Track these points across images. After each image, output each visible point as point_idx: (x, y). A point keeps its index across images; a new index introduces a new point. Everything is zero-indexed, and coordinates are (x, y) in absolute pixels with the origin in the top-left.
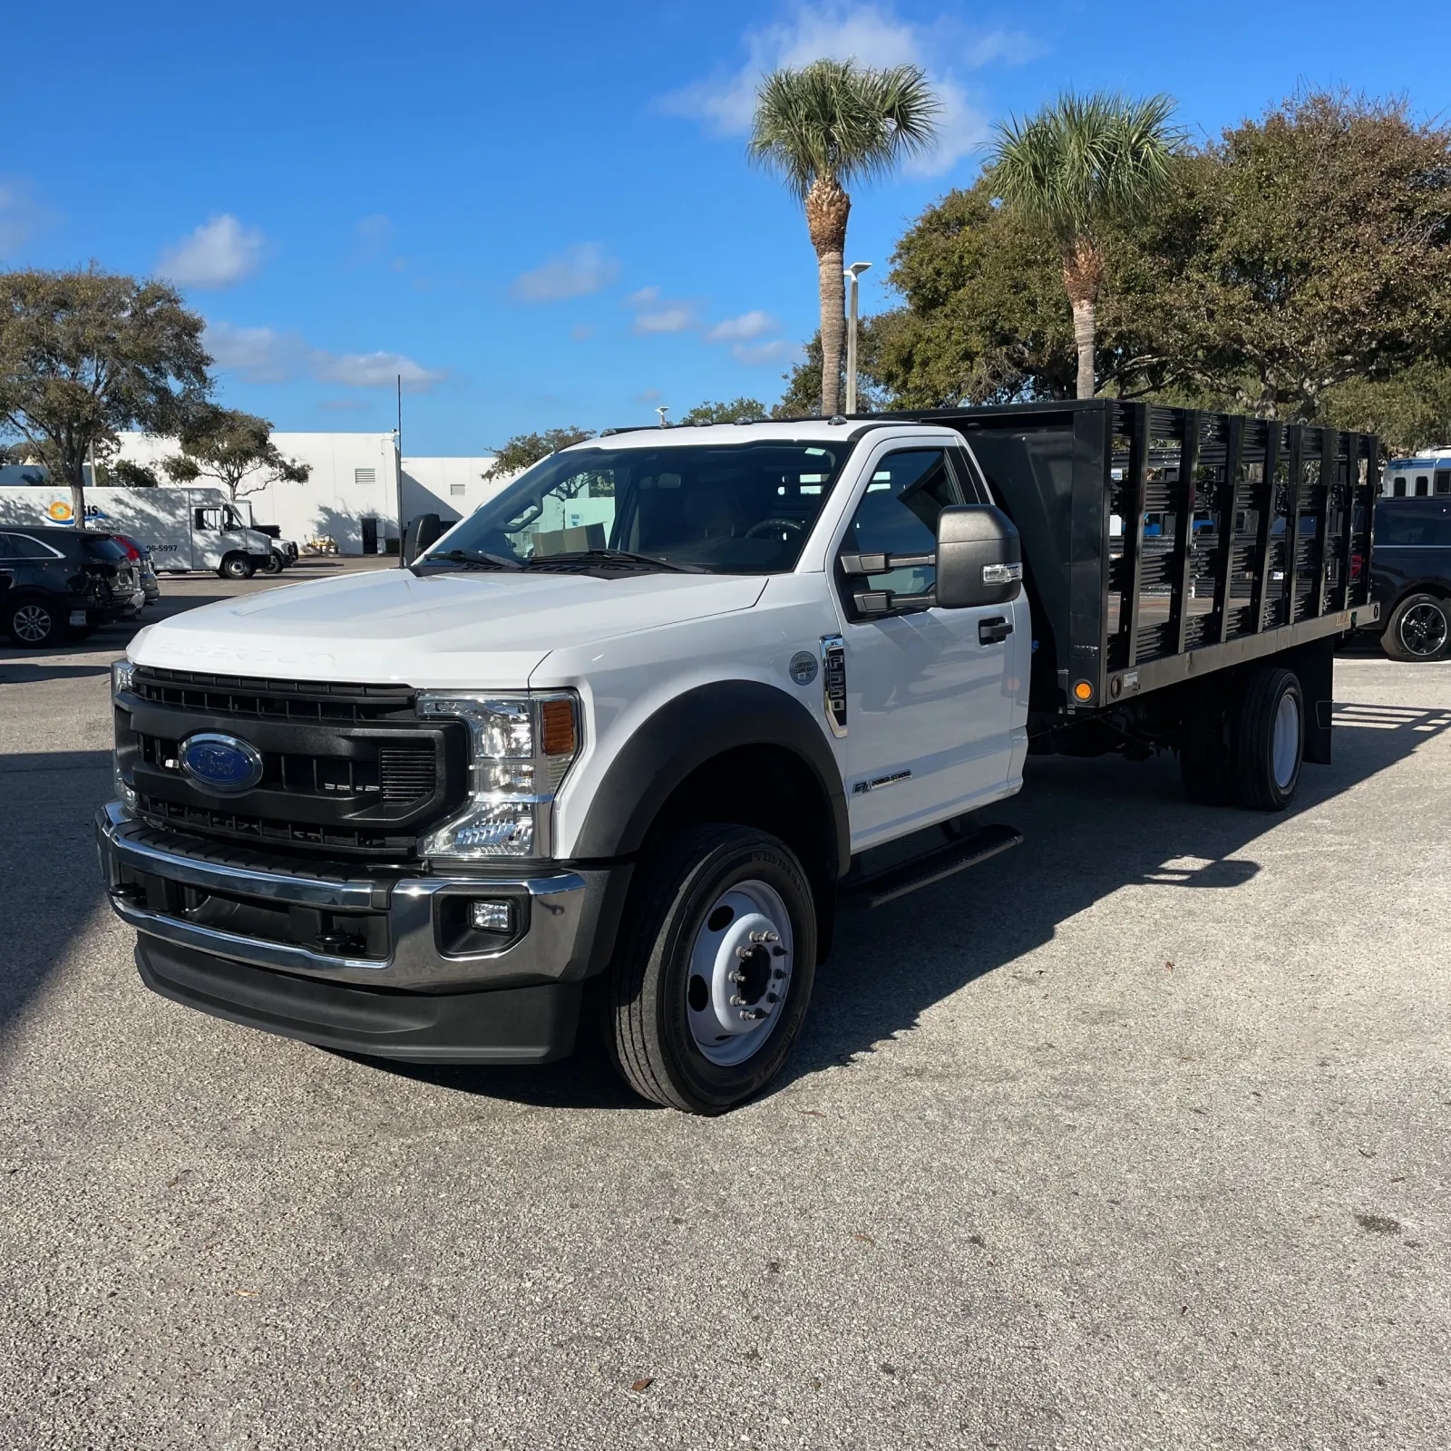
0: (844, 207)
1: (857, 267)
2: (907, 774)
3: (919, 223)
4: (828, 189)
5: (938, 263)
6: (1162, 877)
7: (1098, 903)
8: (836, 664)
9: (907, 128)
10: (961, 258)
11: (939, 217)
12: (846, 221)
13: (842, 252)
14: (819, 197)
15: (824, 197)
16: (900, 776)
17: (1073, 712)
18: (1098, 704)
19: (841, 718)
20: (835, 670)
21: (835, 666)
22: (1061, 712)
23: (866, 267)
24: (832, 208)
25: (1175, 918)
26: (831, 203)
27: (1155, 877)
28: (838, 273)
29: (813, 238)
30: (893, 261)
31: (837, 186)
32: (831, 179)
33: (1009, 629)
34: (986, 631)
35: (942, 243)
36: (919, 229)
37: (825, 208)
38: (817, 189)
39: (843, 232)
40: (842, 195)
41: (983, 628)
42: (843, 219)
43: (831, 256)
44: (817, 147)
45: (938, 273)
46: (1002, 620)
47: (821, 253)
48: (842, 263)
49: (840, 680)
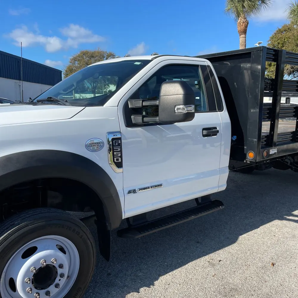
0: (247, 23)
1: (259, 43)
2: (160, 185)
3: (275, 32)
4: (243, 19)
5: (279, 41)
6: (291, 218)
7: (261, 227)
8: (117, 143)
9: (264, 2)
10: (285, 39)
11: (280, 30)
12: (247, 27)
13: (246, 35)
14: (240, 21)
15: (242, 21)
16: (156, 186)
17: (249, 162)
18: (256, 161)
19: (119, 165)
20: (117, 146)
21: (117, 144)
22: (245, 162)
23: (261, 43)
24: (244, 24)
25: (287, 238)
26: (243, 23)
27: (288, 218)
28: (244, 40)
29: (239, 31)
30: (268, 42)
31: (245, 18)
32: (244, 17)
33: (218, 131)
34: (205, 132)
35: (280, 36)
36: (275, 33)
37: (242, 24)
38: (241, 20)
39: (246, 30)
40: (246, 20)
41: (204, 131)
42: (246, 27)
43: (243, 36)
44: (240, 8)
45: (279, 43)
46: (216, 128)
47: (240, 35)
48: (246, 37)
49: (119, 150)
